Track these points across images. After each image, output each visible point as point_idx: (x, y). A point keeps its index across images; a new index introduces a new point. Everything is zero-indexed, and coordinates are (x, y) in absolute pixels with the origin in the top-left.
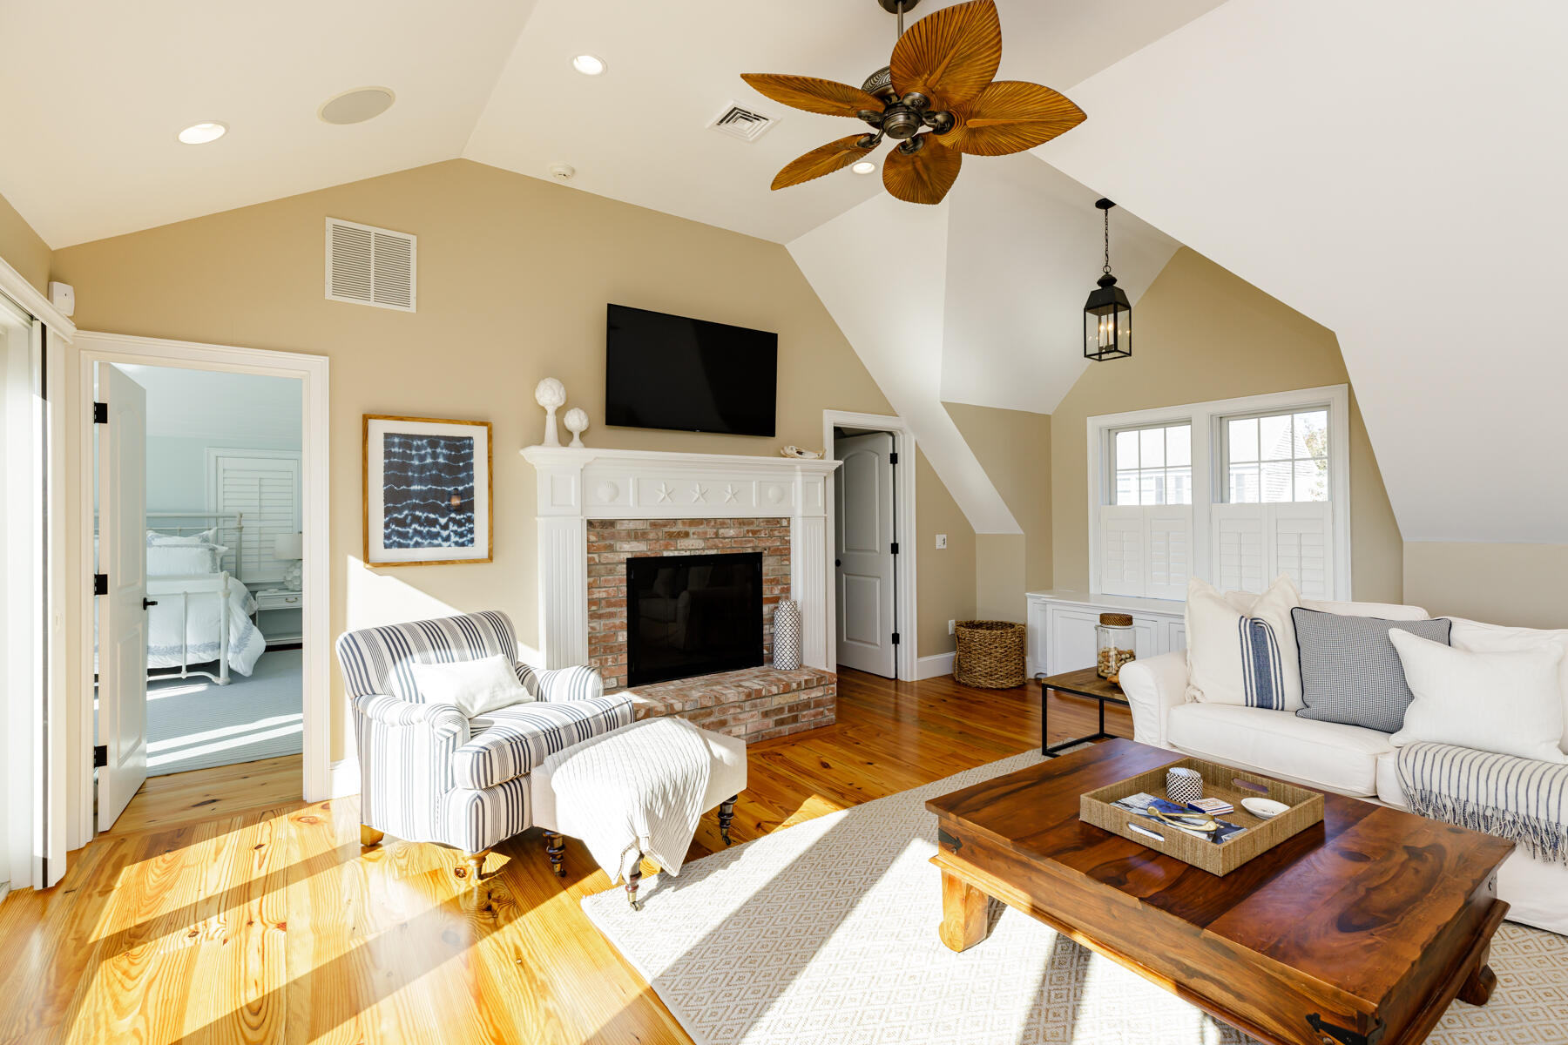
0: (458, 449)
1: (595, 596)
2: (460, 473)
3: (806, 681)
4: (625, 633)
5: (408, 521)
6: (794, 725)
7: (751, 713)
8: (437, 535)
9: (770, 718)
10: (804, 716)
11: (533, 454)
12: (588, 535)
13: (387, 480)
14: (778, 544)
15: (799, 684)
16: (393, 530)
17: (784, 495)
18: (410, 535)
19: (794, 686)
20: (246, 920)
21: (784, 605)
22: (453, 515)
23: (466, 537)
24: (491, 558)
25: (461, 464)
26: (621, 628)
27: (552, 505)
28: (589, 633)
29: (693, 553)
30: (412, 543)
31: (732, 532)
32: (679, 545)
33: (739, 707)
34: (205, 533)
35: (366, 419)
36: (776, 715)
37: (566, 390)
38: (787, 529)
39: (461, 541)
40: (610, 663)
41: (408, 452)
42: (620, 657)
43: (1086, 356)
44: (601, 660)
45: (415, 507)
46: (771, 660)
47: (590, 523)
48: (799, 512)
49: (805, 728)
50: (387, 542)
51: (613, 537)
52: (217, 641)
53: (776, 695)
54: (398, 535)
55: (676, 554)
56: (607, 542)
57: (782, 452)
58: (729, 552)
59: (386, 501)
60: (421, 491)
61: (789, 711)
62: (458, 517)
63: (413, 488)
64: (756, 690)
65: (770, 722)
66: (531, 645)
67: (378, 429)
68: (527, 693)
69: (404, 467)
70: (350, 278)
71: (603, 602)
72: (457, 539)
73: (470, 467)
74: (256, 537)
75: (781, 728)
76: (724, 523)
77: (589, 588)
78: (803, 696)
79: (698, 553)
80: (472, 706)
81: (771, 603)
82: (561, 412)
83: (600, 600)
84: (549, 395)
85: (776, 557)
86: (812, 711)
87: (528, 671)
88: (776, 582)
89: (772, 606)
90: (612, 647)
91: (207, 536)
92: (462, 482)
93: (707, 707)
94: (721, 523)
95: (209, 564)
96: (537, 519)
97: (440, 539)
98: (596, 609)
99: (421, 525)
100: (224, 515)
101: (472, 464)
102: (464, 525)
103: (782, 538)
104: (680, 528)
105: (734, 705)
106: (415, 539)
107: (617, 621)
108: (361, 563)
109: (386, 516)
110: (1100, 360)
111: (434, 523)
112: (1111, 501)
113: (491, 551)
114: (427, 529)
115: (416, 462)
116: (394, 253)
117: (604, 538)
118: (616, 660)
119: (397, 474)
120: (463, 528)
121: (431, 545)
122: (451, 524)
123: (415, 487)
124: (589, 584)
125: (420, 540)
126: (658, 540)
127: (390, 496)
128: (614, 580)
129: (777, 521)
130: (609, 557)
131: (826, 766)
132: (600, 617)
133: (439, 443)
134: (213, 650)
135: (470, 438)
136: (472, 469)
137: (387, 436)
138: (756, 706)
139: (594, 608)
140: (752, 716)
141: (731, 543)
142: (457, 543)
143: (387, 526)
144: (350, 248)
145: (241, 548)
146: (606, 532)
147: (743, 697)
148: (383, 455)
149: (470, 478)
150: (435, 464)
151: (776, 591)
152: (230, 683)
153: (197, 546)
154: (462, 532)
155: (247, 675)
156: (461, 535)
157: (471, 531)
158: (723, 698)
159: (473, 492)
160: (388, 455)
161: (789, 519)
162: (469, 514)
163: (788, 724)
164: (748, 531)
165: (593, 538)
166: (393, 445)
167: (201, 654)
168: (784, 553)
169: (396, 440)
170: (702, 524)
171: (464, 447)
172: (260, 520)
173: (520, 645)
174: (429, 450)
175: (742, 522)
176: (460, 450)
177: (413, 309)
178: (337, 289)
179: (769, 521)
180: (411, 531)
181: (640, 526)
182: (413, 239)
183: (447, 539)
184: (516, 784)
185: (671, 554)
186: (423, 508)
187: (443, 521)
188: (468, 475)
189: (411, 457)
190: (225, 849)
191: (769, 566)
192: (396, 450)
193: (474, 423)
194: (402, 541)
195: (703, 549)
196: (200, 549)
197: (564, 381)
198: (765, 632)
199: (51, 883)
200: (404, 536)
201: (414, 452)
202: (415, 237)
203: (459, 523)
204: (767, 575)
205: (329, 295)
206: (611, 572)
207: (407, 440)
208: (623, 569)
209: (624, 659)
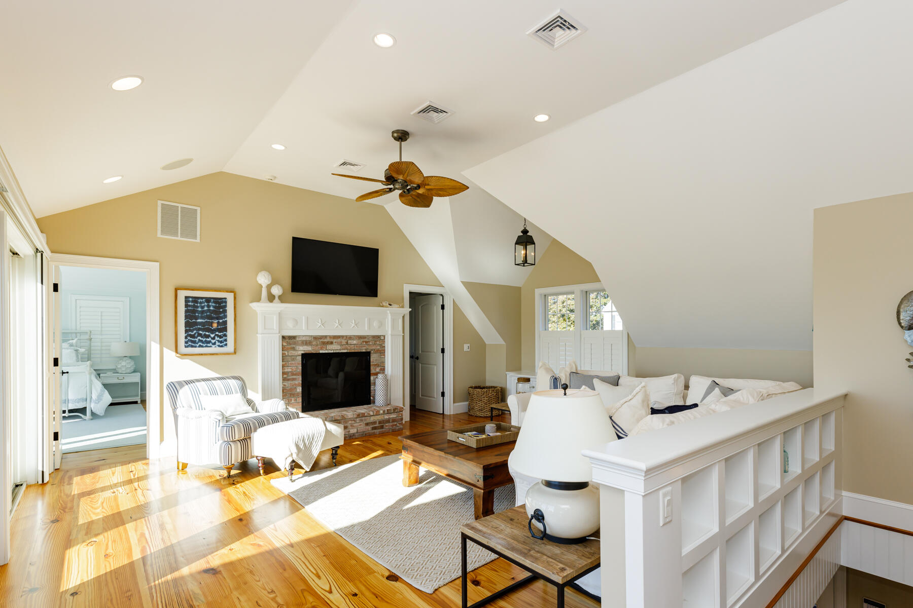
0: (220, 303)
1: (286, 371)
2: (221, 314)
3: (387, 410)
4: (301, 388)
5: (196, 335)
6: (381, 430)
7: (359, 424)
8: (210, 342)
9: (369, 426)
10: (386, 426)
11: (254, 305)
12: (282, 342)
13: (186, 317)
14: (379, 348)
15: (384, 411)
16: (189, 340)
17: (381, 324)
18: (197, 342)
19: (381, 412)
20: (134, 489)
21: (380, 376)
22: (217, 333)
23: (223, 343)
24: (235, 353)
25: (221, 310)
26: (299, 385)
27: (265, 329)
28: (283, 387)
29: (335, 352)
30: (198, 345)
31: (355, 342)
32: (328, 347)
33: (354, 421)
34: (71, 341)
35: (176, 290)
36: (373, 425)
37: (271, 276)
38: (384, 341)
39: (221, 345)
40: (293, 401)
41: (196, 305)
42: (298, 399)
43: (515, 264)
44: (288, 400)
45: (199, 329)
46: (374, 402)
47: (283, 337)
48: (390, 332)
49: (387, 431)
50: (186, 345)
51: (295, 343)
52: (85, 397)
53: (372, 416)
54: (191, 341)
55: (326, 352)
56: (292, 346)
57: (381, 305)
58: (353, 351)
59: (186, 327)
60: (202, 322)
61: (379, 423)
62: (219, 334)
63: (198, 321)
64: (362, 413)
65: (369, 428)
66: (254, 391)
67: (182, 294)
68: (251, 409)
69: (194, 311)
70: (169, 226)
71: (290, 374)
72: (219, 344)
73: (225, 311)
74: (99, 344)
75: (376, 431)
76: (351, 338)
77: (282, 367)
78: (386, 417)
79: (337, 351)
80: (226, 412)
81: (375, 375)
82: (269, 287)
83: (288, 372)
84: (263, 279)
85: (378, 354)
86: (391, 424)
87: (252, 401)
88: (377, 365)
89: (375, 376)
90: (294, 394)
91: (72, 343)
92: (222, 318)
93: (339, 420)
94: (350, 338)
95: (75, 358)
96: (257, 335)
97: (211, 344)
98: (285, 377)
99: (202, 337)
100: (80, 332)
101: (226, 310)
102: (222, 337)
103: (381, 345)
104: (328, 340)
105: (351, 419)
106: (199, 344)
107: (297, 382)
108: (174, 353)
109: (185, 333)
110: (524, 266)
111: (208, 336)
112: (546, 329)
113: (235, 349)
114: (205, 339)
115: (200, 309)
116: (190, 215)
117: (290, 344)
118: (296, 400)
119: (191, 314)
120: (222, 339)
121: (206, 346)
122: (216, 337)
123: (199, 321)
124: (283, 365)
125: (201, 344)
126: (317, 345)
127: (187, 324)
128: (295, 363)
129: (379, 337)
130: (292, 353)
131: (389, 443)
132: (288, 380)
133: (211, 300)
134: (83, 402)
135: (225, 298)
136: (226, 312)
137: (186, 297)
138: (362, 420)
139: (285, 376)
140: (360, 425)
141: (354, 346)
142: (219, 346)
143: (186, 338)
144: (169, 213)
145: (91, 350)
146: (291, 341)
147: (355, 416)
148: (184, 306)
149: (226, 316)
150: (209, 310)
151: (378, 370)
152: (92, 419)
153: (67, 349)
154: (222, 341)
155: (101, 415)
156: (221, 342)
157: (226, 340)
158: (345, 416)
159: (226, 323)
160: (186, 306)
161: (384, 336)
162: (225, 333)
163: (378, 429)
164: (363, 342)
165: (285, 344)
166: (189, 301)
167: (77, 404)
168: (382, 352)
169: (191, 299)
170: (340, 338)
171: (222, 302)
172: (101, 335)
173: (248, 390)
174: (206, 304)
175: (360, 337)
176: (220, 304)
177: (198, 240)
178: (163, 232)
179: (374, 337)
180: (197, 340)
181: (308, 339)
182: (199, 209)
183: (214, 344)
184: (245, 441)
185: (324, 352)
186: (203, 330)
187: (212, 336)
188: (224, 315)
189: (197, 307)
190: (117, 473)
191: (374, 358)
192: (190, 304)
193: (227, 292)
194: (193, 344)
195: (340, 350)
196: (69, 350)
197: (270, 272)
198: (372, 389)
199: (45, 482)
200: (194, 342)
201: (199, 305)
202: (199, 208)
203: (220, 337)
204: (373, 362)
205: (159, 235)
206: (293, 360)
207: (195, 299)
208: (300, 358)
209: (300, 400)
